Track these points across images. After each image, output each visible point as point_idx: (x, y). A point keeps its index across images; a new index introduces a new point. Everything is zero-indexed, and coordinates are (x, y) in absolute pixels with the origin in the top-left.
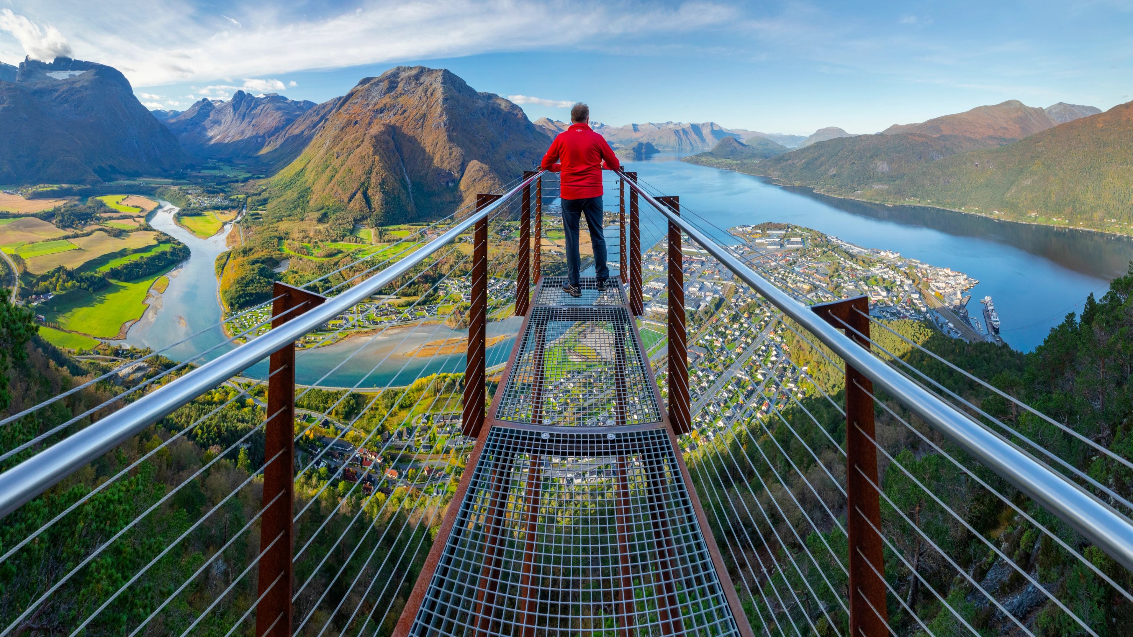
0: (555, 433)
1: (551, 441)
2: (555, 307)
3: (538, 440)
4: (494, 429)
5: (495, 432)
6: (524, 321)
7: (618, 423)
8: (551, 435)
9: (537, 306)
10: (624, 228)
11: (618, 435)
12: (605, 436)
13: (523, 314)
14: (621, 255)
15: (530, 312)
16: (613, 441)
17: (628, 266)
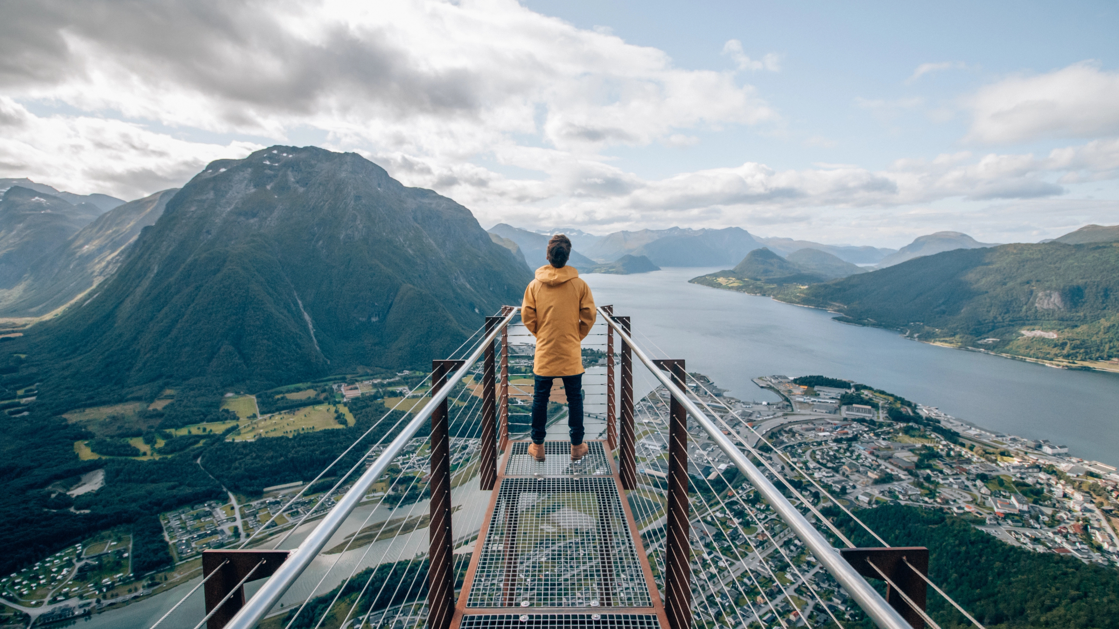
0: (534, 614)
1: (530, 623)
2: (528, 477)
3: (515, 623)
4: (466, 618)
5: (467, 621)
6: (494, 495)
7: (603, 604)
8: (531, 617)
9: (506, 477)
10: (613, 373)
11: (604, 617)
12: (589, 617)
13: (491, 488)
14: (609, 407)
15: (498, 484)
16: (597, 622)
17: (618, 432)
